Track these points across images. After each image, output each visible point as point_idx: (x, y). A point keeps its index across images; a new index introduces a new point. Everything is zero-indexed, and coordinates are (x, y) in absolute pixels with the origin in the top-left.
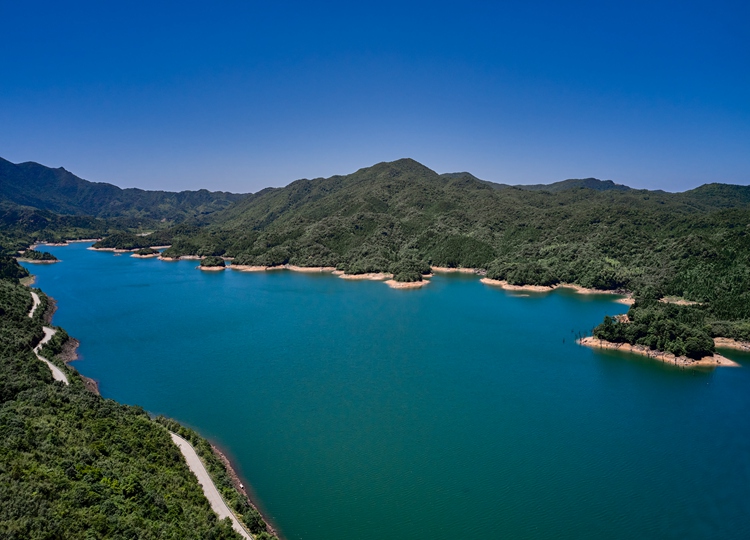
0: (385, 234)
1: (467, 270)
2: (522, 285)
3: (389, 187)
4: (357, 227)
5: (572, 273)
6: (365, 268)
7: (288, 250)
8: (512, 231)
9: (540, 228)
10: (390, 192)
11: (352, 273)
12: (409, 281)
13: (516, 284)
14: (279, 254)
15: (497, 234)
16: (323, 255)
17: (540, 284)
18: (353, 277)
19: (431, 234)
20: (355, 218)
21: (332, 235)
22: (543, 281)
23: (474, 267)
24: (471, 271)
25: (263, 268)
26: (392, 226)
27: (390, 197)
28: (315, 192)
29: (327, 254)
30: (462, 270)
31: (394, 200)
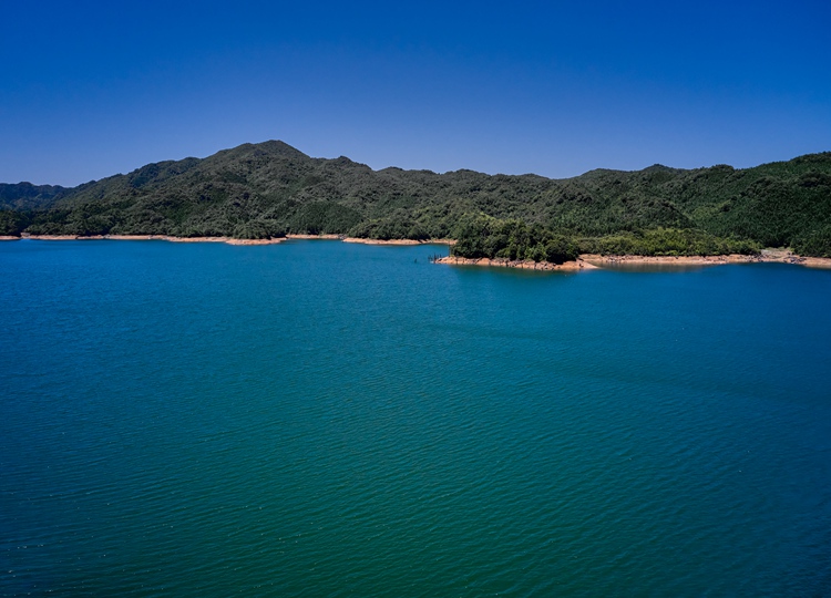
0: (237, 205)
1: (330, 236)
3: (249, 162)
4: (203, 197)
5: (443, 227)
6: (204, 231)
7: (110, 219)
8: (386, 200)
9: (416, 195)
10: (250, 167)
11: (185, 236)
14: (98, 223)
15: (368, 204)
16: (153, 222)
17: (406, 238)
18: (186, 240)
19: (292, 203)
20: (201, 188)
21: (168, 203)
23: (338, 232)
24: (335, 236)
25: (73, 237)
26: (247, 196)
27: (250, 173)
28: (161, 175)
29: (159, 220)
30: (325, 236)
31: (254, 174)
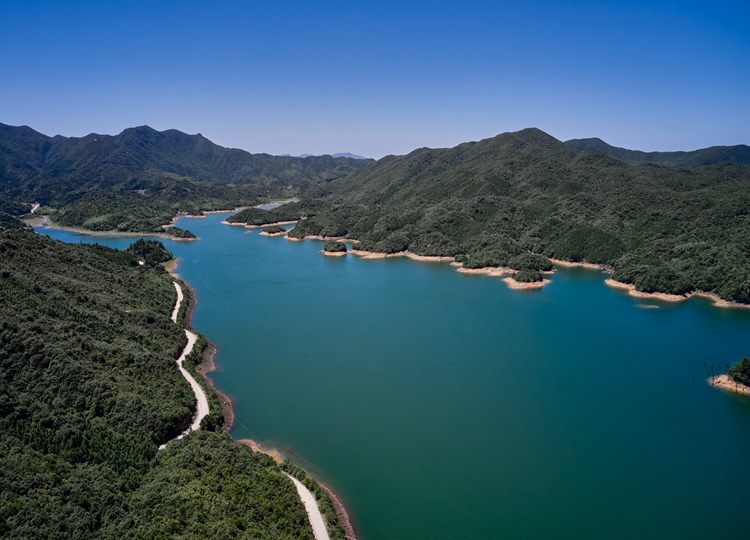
0: (506, 219)
1: (591, 266)
2: (651, 292)
3: (512, 163)
4: (477, 211)
5: (710, 281)
6: (484, 262)
7: (407, 235)
8: (644, 221)
9: (676, 219)
10: (512, 169)
11: (470, 268)
12: (529, 281)
13: (644, 291)
14: (398, 241)
15: (626, 223)
16: (442, 243)
17: (671, 293)
18: (471, 271)
19: (554, 222)
20: (476, 202)
21: (452, 221)
22: (676, 289)
23: (599, 263)
24: (596, 267)
25: (382, 255)
26: (513, 210)
27: (513, 176)
28: (435, 164)
29: (446, 243)
30: (587, 265)
31: (517, 178)
